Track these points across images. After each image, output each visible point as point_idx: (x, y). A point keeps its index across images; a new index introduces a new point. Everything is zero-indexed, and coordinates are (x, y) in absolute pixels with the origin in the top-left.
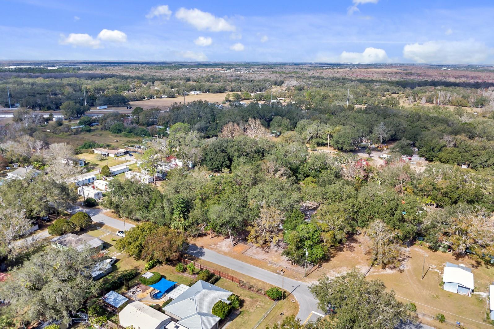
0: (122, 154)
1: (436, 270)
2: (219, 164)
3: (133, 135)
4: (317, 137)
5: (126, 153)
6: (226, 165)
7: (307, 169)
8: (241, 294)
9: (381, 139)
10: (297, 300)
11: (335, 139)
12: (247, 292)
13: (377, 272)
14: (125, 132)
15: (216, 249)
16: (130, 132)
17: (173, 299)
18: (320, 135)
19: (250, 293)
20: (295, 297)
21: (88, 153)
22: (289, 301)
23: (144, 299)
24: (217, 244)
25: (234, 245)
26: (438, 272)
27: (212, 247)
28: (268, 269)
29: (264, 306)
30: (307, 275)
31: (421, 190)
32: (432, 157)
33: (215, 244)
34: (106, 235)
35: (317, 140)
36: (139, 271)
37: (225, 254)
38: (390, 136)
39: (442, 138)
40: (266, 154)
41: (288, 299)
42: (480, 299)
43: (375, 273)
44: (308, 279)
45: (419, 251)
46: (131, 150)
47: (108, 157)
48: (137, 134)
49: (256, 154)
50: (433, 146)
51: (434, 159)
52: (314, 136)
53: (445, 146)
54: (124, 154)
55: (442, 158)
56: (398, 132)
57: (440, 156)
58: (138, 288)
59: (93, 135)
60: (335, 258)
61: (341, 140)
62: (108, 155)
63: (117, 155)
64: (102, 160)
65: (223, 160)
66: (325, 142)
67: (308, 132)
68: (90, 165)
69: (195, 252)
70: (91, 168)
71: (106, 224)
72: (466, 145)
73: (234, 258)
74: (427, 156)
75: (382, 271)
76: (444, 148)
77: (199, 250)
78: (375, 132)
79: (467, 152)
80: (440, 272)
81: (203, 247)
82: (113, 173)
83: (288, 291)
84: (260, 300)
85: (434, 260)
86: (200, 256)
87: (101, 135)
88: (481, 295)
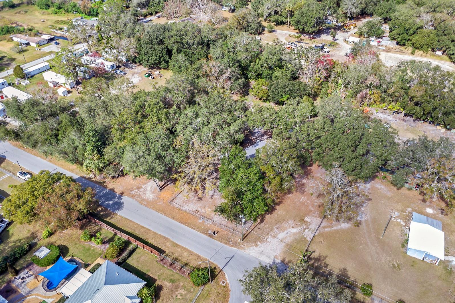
0: (46, 42)
1: (399, 220)
2: (156, 60)
3: (64, 11)
4: (276, 13)
5: (51, 40)
6: (165, 60)
7: (259, 66)
8: (159, 276)
9: (349, 15)
10: (228, 281)
11: (296, 19)
12: (168, 272)
13: (330, 227)
14: (53, 9)
15: (139, 196)
16: (60, 8)
17: (67, 298)
18: (280, 12)
19: (172, 273)
20: (227, 277)
21: (5, 41)
22: (218, 284)
23: (34, 291)
24: (141, 187)
25: (161, 188)
26: (402, 223)
27: (133, 192)
28: (199, 228)
29: (186, 295)
30: (245, 237)
31: (390, 95)
32: (404, 41)
33: (138, 188)
34: (4, 177)
35: (276, 17)
36: (36, 240)
37: (149, 204)
38: (359, 11)
39: (419, 16)
40: (211, 46)
41: (217, 279)
42: (449, 268)
43: (326, 229)
44: (245, 244)
45: (381, 189)
46: (59, 35)
47: (28, 47)
48: (67, 11)
49: (200, 46)
50: (408, 27)
51: (406, 43)
52: (272, 13)
53: (421, 27)
54: (49, 42)
55: (415, 43)
56: (369, 4)
57: (414, 40)
58: (30, 270)
59: (16, 13)
60: (281, 205)
61: (303, 21)
62: (28, 44)
63: (40, 44)
64: (21, 52)
65: (161, 55)
66: (284, 20)
67: (265, 8)
68: (5, 59)
69: (111, 202)
70: (6, 64)
71: (8, 158)
72: (446, 27)
73: (158, 211)
74: (399, 40)
75: (335, 225)
76: (421, 30)
77: (116, 200)
78: (343, 5)
79: (445, 35)
80: (404, 224)
81: (122, 193)
82: (29, 73)
83: (219, 266)
84: (182, 284)
85: (398, 202)
86: (116, 210)
87: (26, 12)
88: (450, 262)
